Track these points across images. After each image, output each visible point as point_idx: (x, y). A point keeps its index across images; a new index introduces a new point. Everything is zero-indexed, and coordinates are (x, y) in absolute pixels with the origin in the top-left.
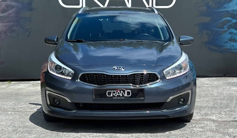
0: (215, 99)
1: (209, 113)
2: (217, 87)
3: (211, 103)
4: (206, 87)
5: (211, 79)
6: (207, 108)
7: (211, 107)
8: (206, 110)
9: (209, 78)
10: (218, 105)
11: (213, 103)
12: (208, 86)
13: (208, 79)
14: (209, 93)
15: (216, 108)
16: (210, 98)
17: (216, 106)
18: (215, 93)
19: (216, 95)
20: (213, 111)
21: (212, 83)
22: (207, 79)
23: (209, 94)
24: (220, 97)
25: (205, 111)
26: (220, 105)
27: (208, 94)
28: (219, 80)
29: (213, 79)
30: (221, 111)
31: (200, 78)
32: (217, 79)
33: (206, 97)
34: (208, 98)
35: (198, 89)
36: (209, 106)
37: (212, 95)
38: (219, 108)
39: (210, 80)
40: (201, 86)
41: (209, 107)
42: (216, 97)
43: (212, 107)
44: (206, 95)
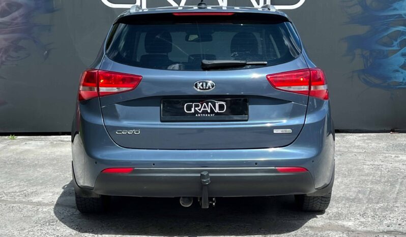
0: (364, 181)
1: (344, 212)
2: (375, 153)
3: (354, 189)
4: (353, 154)
5: (369, 136)
6: (343, 202)
7: (351, 198)
8: (340, 205)
9: (365, 134)
10: (364, 194)
11: (356, 190)
12: (359, 151)
13: (362, 136)
14: (355, 167)
15: (360, 201)
16: (355, 178)
17: (361, 196)
18: (367, 167)
19: (367, 172)
20: (353, 209)
21: (366, 146)
22: (360, 137)
23: (356, 170)
24: (374, 177)
25: (337, 208)
26: (369, 195)
27: (353, 169)
28: (382, 139)
29: (371, 136)
30: (367, 208)
31: (348, 134)
32: (379, 136)
33: (348, 175)
34: (350, 179)
35: (339, 157)
36: (348, 195)
37: (360, 170)
38: (365, 202)
39: (365, 138)
40: (346, 152)
41: (348, 199)
42: (367, 175)
43: (353, 200)
44: (350, 170)
